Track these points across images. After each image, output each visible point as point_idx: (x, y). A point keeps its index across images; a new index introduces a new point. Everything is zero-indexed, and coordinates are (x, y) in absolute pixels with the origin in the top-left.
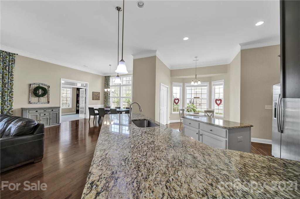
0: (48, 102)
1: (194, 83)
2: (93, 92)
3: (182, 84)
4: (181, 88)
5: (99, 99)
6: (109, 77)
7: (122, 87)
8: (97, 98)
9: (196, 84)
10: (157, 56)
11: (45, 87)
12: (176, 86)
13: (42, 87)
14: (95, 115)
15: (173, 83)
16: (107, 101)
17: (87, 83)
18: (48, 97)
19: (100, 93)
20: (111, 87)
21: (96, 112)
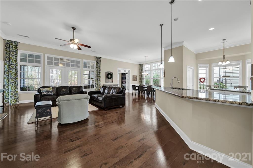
0: (113, 82)
1: (221, 63)
2: (133, 76)
3: (208, 65)
4: (208, 68)
5: (136, 80)
6: (142, 65)
7: (152, 71)
8: (135, 79)
9: (224, 63)
10: (184, 45)
11: (111, 73)
12: (202, 67)
13: (110, 73)
14: (136, 90)
15: (198, 64)
16: (142, 82)
17: (129, 70)
18: (112, 79)
19: (137, 76)
20: (144, 72)
21: (137, 88)
